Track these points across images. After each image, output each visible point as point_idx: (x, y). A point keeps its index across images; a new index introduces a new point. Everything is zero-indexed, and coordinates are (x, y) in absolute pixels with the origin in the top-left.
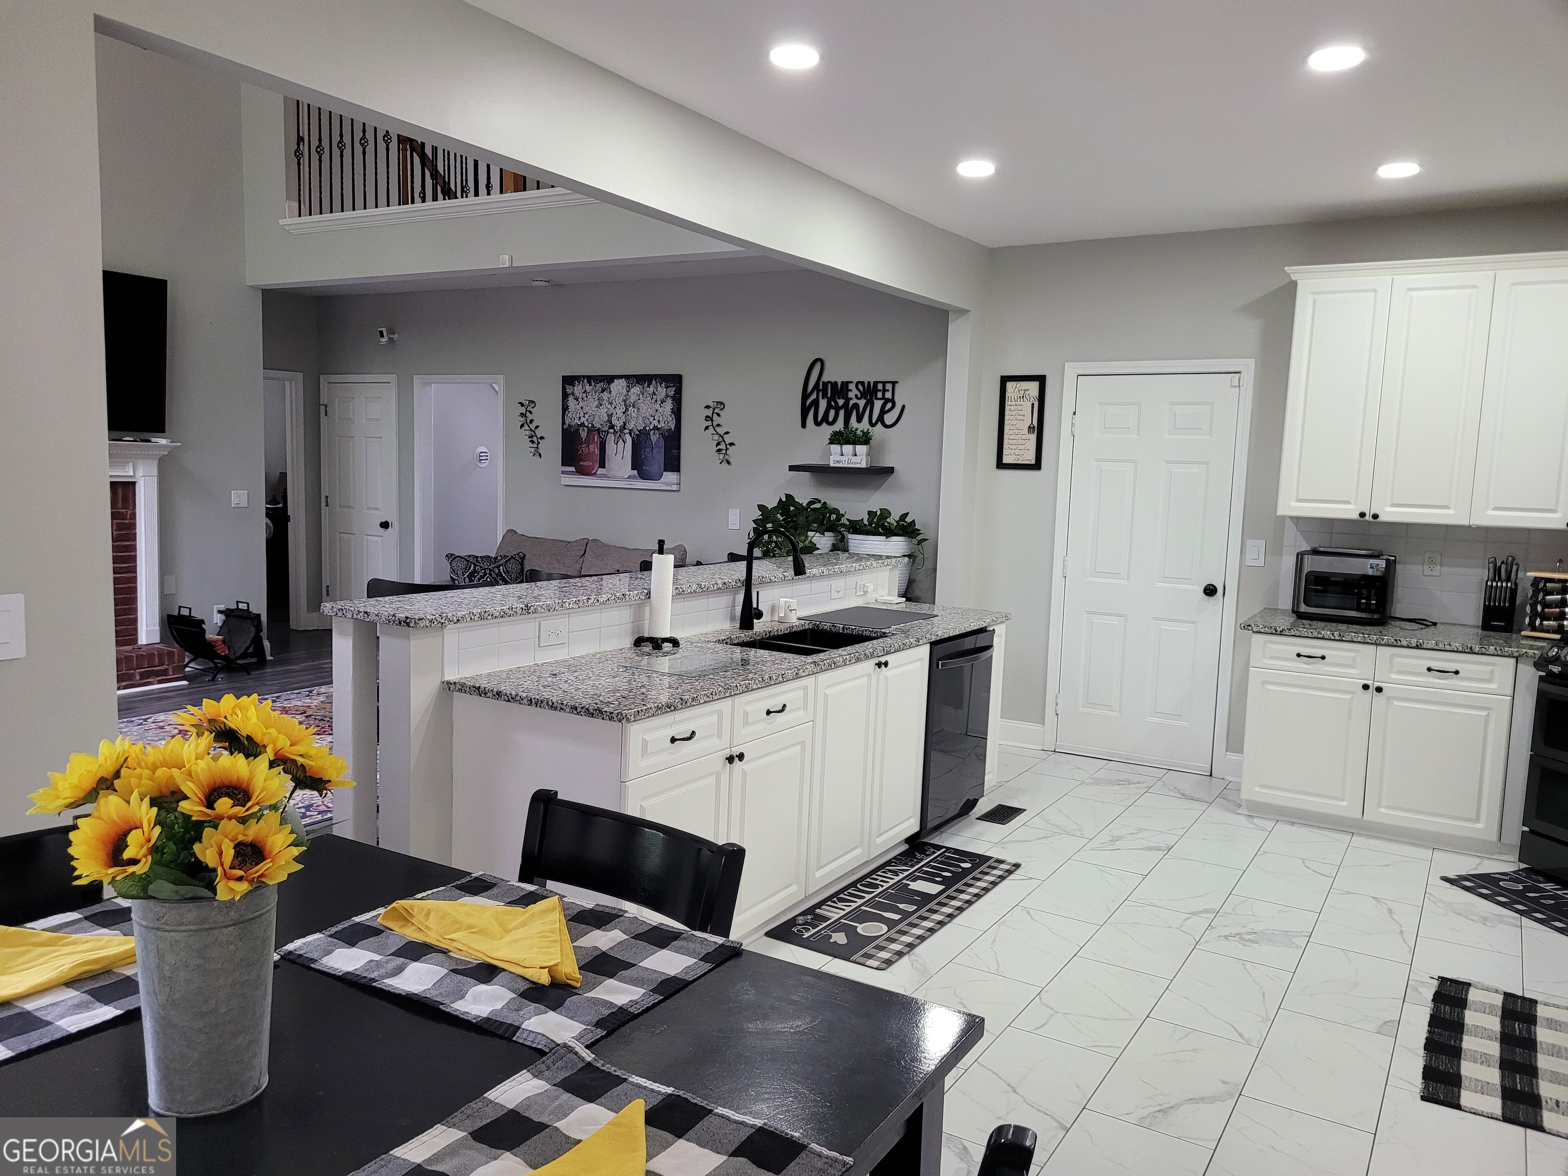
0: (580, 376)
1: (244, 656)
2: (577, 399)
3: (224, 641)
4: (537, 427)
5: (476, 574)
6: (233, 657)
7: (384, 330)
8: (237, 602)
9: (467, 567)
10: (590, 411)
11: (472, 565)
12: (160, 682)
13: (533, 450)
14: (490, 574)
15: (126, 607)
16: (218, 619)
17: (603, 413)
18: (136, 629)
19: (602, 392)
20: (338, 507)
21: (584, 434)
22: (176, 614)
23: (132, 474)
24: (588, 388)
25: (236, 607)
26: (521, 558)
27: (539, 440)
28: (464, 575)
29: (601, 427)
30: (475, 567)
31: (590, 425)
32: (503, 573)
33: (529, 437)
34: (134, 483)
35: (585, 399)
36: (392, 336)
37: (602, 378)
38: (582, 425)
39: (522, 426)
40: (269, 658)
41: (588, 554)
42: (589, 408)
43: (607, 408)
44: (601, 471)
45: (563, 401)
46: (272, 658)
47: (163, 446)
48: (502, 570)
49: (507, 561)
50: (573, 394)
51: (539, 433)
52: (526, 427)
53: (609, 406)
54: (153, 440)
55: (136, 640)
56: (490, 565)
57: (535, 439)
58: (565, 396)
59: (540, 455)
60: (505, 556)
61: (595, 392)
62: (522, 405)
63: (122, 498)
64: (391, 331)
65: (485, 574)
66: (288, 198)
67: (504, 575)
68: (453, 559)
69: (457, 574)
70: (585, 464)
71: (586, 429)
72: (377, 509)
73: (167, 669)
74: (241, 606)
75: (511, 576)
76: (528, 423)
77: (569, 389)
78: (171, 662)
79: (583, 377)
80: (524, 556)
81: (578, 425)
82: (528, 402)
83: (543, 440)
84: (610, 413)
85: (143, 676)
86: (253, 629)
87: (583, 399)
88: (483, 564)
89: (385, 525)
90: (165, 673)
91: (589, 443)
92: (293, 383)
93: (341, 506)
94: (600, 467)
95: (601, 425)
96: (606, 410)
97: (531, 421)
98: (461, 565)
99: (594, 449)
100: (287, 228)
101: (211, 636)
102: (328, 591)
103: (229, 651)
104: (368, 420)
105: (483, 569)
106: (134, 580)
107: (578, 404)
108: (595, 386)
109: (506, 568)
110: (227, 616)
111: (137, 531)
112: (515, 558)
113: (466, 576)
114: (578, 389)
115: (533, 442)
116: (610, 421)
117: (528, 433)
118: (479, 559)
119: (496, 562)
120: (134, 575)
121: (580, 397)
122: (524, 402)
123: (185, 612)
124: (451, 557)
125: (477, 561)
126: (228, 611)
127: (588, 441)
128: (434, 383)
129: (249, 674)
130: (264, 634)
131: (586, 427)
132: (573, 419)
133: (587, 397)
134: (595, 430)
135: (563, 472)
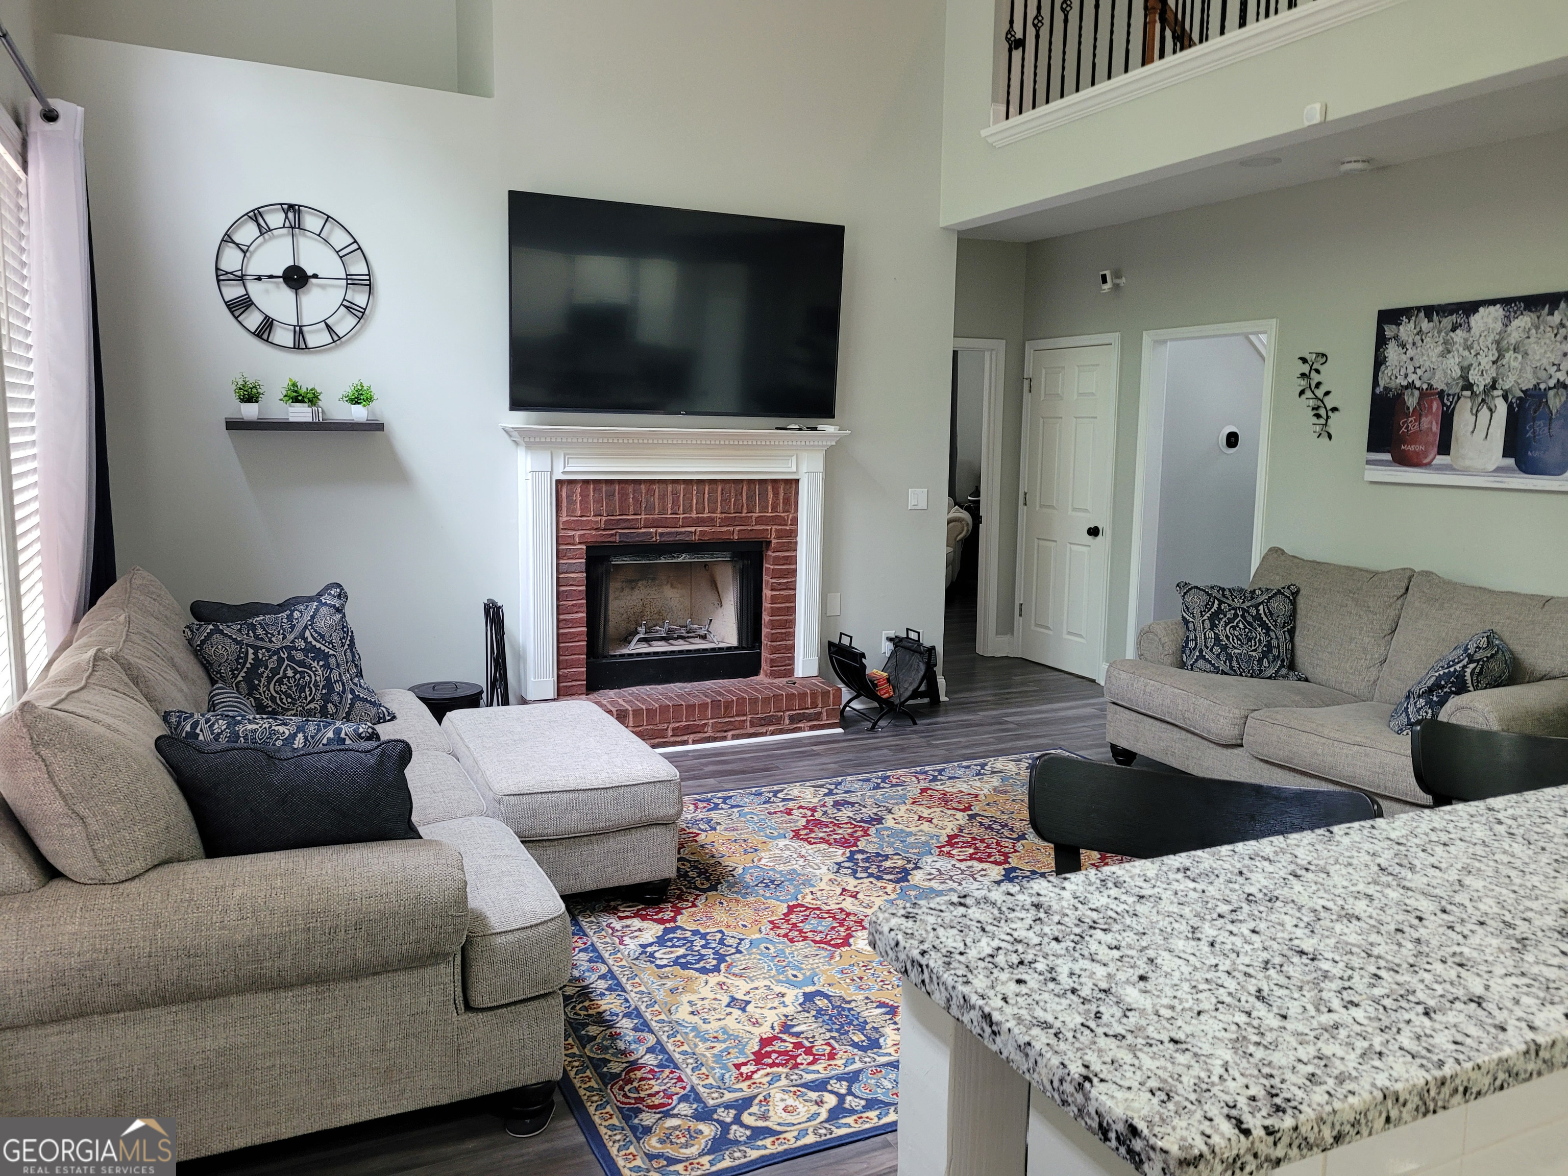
0: (1412, 308)
1: (915, 694)
2: (1403, 346)
3: (888, 680)
4: (1327, 393)
5: (1221, 616)
6: (897, 702)
7: (1107, 273)
8: (908, 630)
9: (1208, 604)
10: (1428, 364)
11: (1216, 602)
12: (812, 728)
13: (1318, 428)
14: (1243, 616)
15: (783, 631)
16: (887, 648)
17: (1452, 366)
18: (792, 658)
19: (1454, 330)
20: (1038, 506)
21: (1411, 400)
22: (837, 642)
23: (794, 469)
24: (1425, 325)
25: (905, 636)
26: (1293, 594)
27: (1330, 413)
28: (1202, 616)
29: (1445, 388)
30: (1220, 605)
31: (1425, 386)
32: (1263, 615)
33: (1313, 409)
34: (797, 481)
35: (1419, 343)
36: (1118, 281)
37: (1454, 307)
38: (1411, 386)
39: (1302, 393)
40: (943, 698)
41: (1413, 595)
42: (1425, 358)
43: (1459, 355)
44: (1440, 460)
45: (1377, 350)
46: (947, 699)
47: (831, 436)
48: (1261, 612)
49: (1270, 598)
50: (1396, 337)
51: (1330, 402)
52: (1309, 394)
53: (1466, 353)
54: (820, 427)
55: (791, 673)
56: (1244, 602)
57: (1322, 412)
58: (1381, 341)
59: (1330, 436)
60: (1267, 590)
61: (1439, 332)
62: (1304, 360)
63: (784, 499)
64: (1117, 275)
65: (1236, 616)
66: (995, 100)
67: (1265, 619)
68: (1188, 591)
69: (1193, 613)
70: (1411, 448)
71: (1417, 393)
72: (1086, 510)
73: (821, 713)
74: (913, 636)
75: (1275, 621)
76: (1313, 387)
77: (1389, 330)
78: (825, 704)
79: (1419, 309)
80: (1298, 592)
81: (1402, 386)
82: (1314, 356)
83: (1336, 413)
84: (1466, 364)
85: (792, 719)
86: (923, 667)
87: (1414, 344)
88: (1233, 600)
89: (1094, 532)
90: (818, 716)
91: (1420, 415)
92: (994, 353)
93: (1041, 506)
94: (1439, 453)
95: (1447, 384)
96: (1457, 360)
97: (1318, 385)
98: (1197, 601)
99: (1431, 424)
100: (990, 140)
101: (875, 670)
102: (1021, 610)
103: (894, 691)
104: (1080, 394)
105: (1233, 609)
106: (792, 599)
107: (1405, 353)
108: (1440, 322)
109: (1268, 608)
110: (896, 646)
111: (799, 538)
112: (1283, 594)
113: (1205, 617)
114: (1406, 330)
115: (1318, 416)
116: (1465, 378)
117: (1312, 403)
118: (1227, 593)
119: (1252, 598)
120: (792, 592)
121: (1410, 341)
122: (1308, 357)
123: (846, 641)
124: (1185, 588)
125: (1224, 595)
126: (897, 640)
127: (1419, 412)
128: (1172, 340)
129: (915, 724)
130: (939, 669)
131: (1418, 389)
132: (1393, 378)
133: (1422, 341)
134: (1433, 394)
135: (1368, 462)
